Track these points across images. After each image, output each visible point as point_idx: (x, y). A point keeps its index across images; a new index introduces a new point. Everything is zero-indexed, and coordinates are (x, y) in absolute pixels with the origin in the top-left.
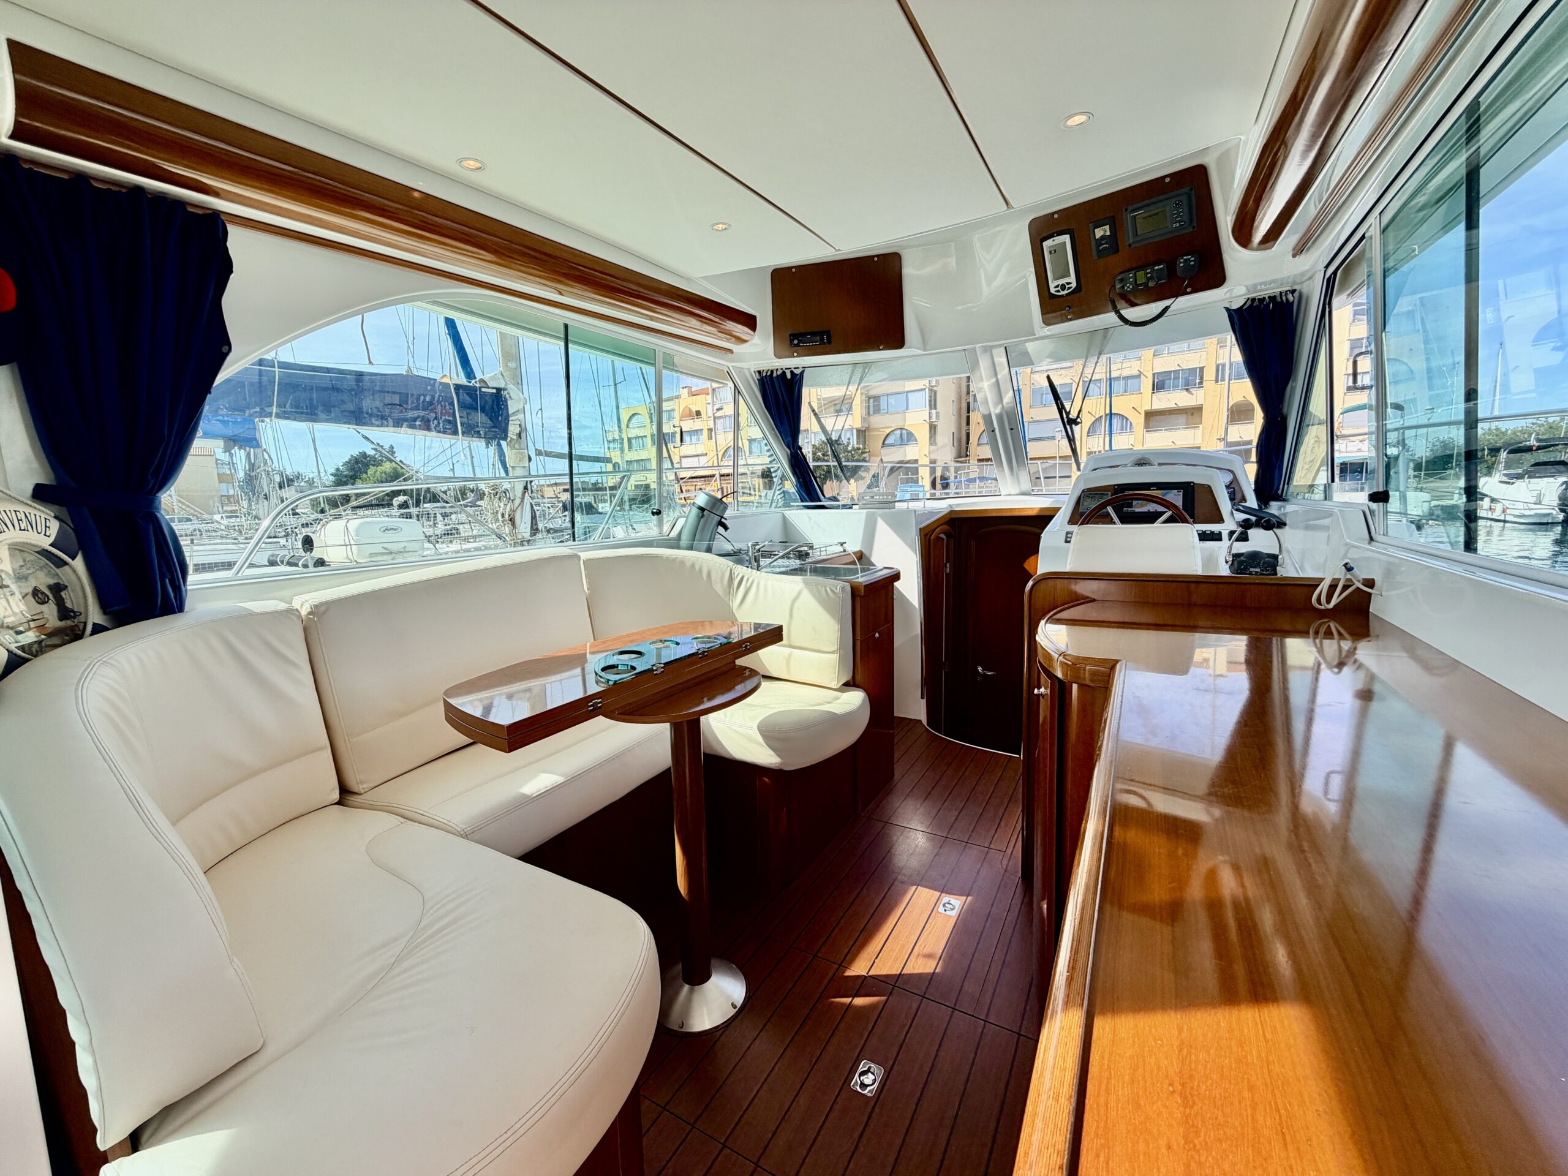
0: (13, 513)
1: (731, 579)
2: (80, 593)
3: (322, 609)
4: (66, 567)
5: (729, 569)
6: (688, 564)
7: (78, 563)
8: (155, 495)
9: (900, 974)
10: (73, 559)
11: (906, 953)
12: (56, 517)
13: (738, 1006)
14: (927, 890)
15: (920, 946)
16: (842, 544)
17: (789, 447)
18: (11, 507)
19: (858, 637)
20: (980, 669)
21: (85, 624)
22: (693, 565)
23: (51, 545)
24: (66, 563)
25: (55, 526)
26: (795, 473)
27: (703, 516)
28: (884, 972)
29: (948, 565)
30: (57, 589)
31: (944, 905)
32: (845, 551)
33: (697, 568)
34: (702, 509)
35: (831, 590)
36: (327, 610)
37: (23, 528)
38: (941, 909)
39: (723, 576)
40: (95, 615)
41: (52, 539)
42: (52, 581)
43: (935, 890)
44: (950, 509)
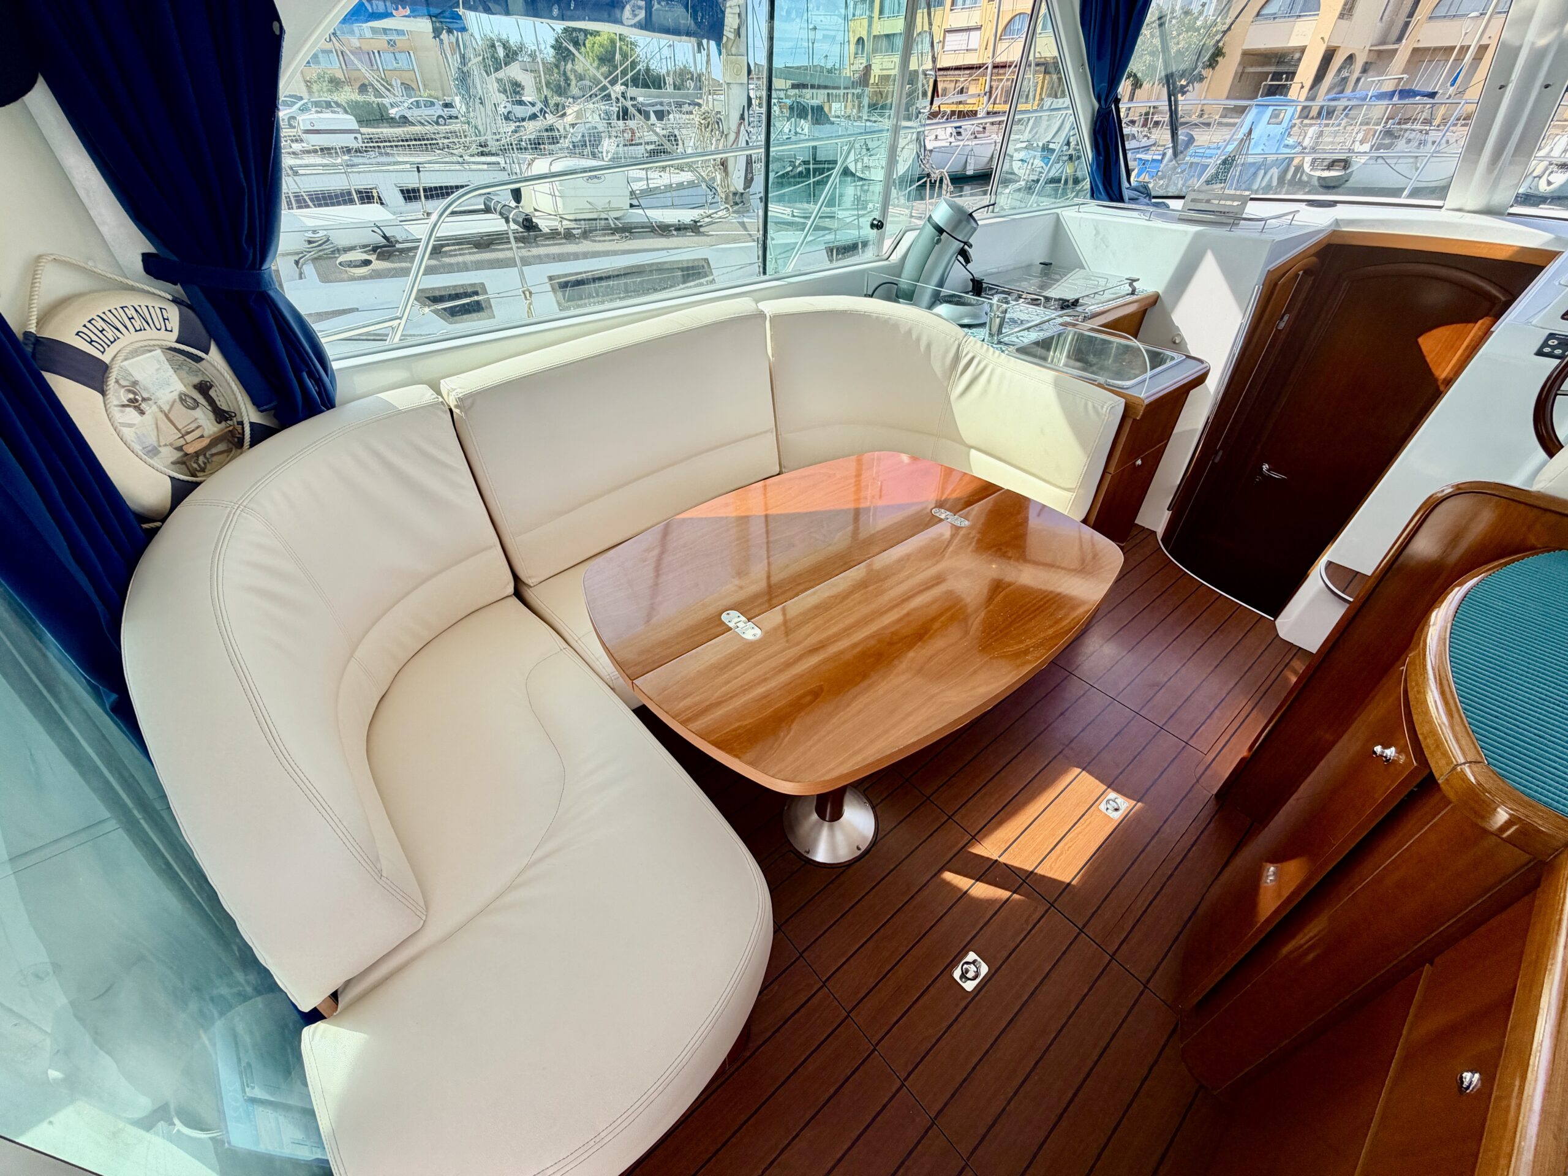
0: (121, 311)
1: (957, 358)
2: (229, 392)
3: (468, 403)
4: (204, 362)
5: (957, 342)
6: (903, 330)
7: (214, 356)
8: (260, 268)
9: (1032, 872)
10: (207, 353)
11: (1046, 848)
12: (175, 301)
13: (863, 850)
14: (1092, 779)
15: (1065, 845)
16: (1132, 281)
17: (1099, 100)
18: (115, 302)
19: (1112, 470)
20: (1265, 467)
21: (241, 423)
22: (910, 332)
23: (177, 341)
24: (201, 359)
25: (174, 314)
26: (1095, 145)
27: (939, 241)
28: (1016, 863)
29: (1286, 318)
30: (204, 388)
31: (1108, 801)
32: (1133, 293)
33: (914, 336)
34: (940, 230)
35: (1094, 407)
36: (472, 404)
37: (138, 328)
38: (1103, 807)
39: (947, 351)
40: (250, 414)
41: (175, 334)
42: (196, 380)
43: (1102, 781)
44: (1333, 228)
